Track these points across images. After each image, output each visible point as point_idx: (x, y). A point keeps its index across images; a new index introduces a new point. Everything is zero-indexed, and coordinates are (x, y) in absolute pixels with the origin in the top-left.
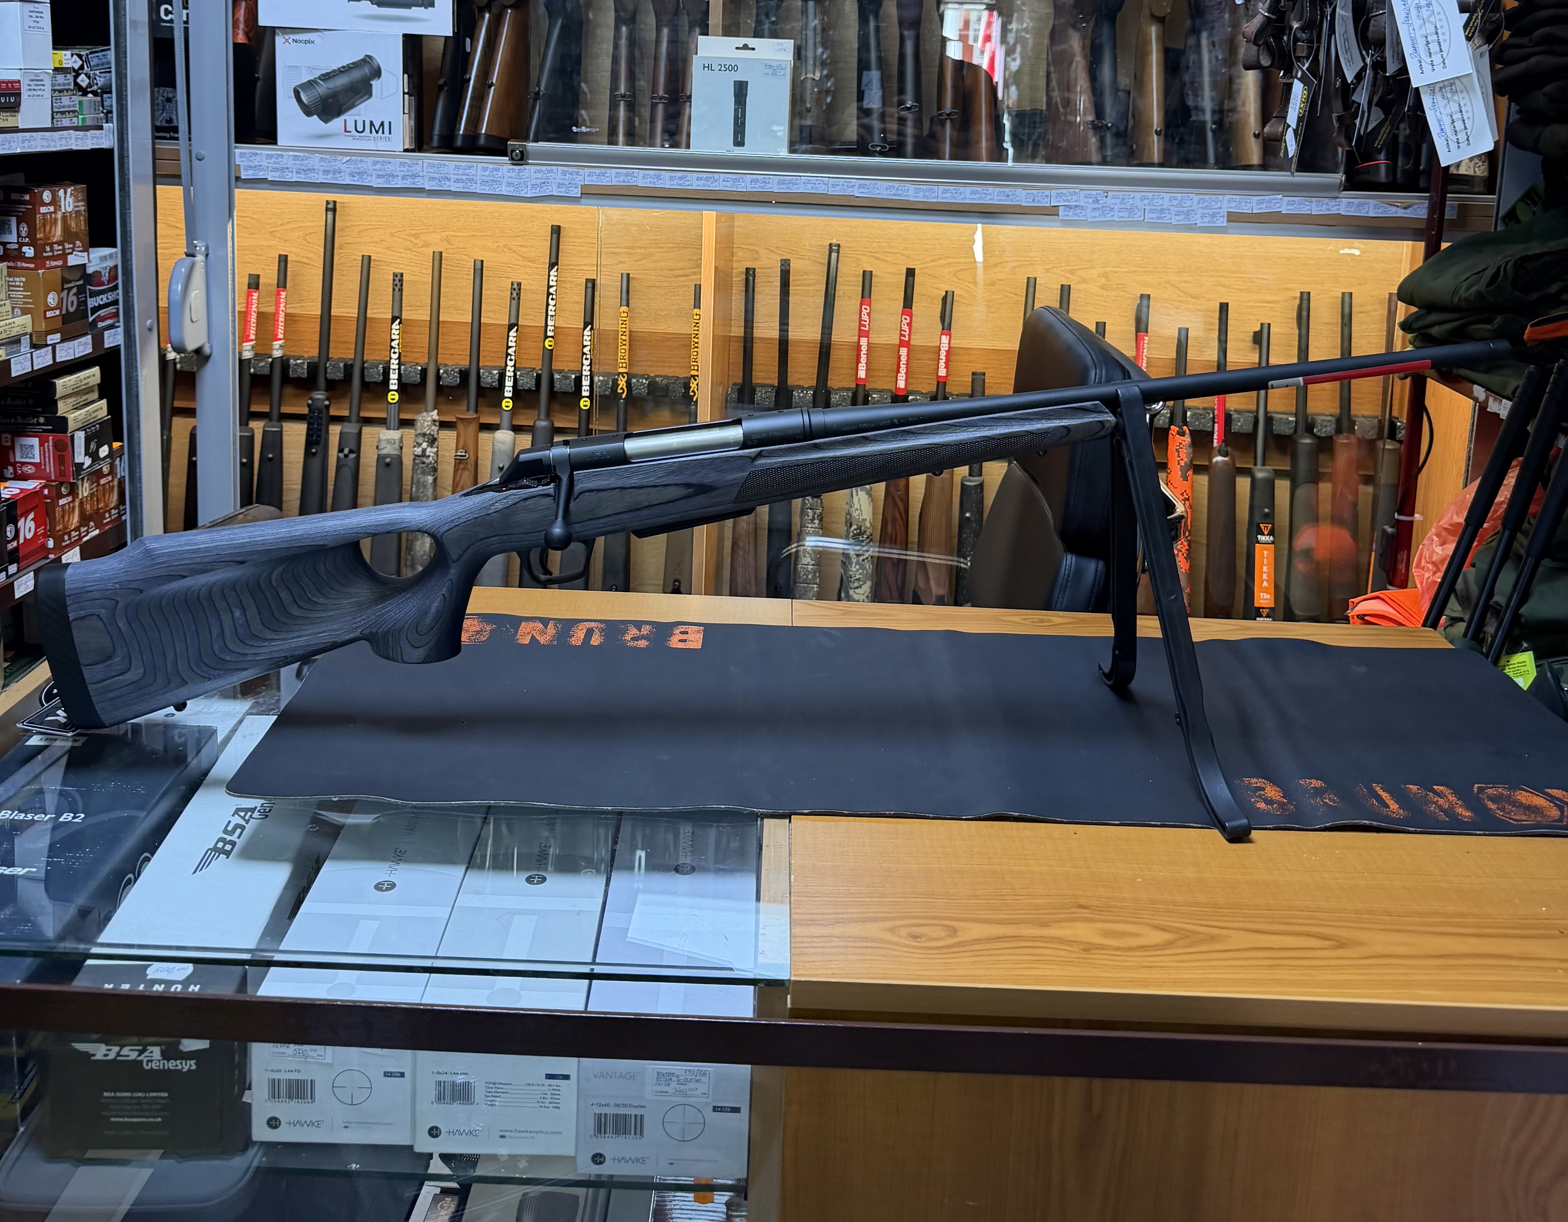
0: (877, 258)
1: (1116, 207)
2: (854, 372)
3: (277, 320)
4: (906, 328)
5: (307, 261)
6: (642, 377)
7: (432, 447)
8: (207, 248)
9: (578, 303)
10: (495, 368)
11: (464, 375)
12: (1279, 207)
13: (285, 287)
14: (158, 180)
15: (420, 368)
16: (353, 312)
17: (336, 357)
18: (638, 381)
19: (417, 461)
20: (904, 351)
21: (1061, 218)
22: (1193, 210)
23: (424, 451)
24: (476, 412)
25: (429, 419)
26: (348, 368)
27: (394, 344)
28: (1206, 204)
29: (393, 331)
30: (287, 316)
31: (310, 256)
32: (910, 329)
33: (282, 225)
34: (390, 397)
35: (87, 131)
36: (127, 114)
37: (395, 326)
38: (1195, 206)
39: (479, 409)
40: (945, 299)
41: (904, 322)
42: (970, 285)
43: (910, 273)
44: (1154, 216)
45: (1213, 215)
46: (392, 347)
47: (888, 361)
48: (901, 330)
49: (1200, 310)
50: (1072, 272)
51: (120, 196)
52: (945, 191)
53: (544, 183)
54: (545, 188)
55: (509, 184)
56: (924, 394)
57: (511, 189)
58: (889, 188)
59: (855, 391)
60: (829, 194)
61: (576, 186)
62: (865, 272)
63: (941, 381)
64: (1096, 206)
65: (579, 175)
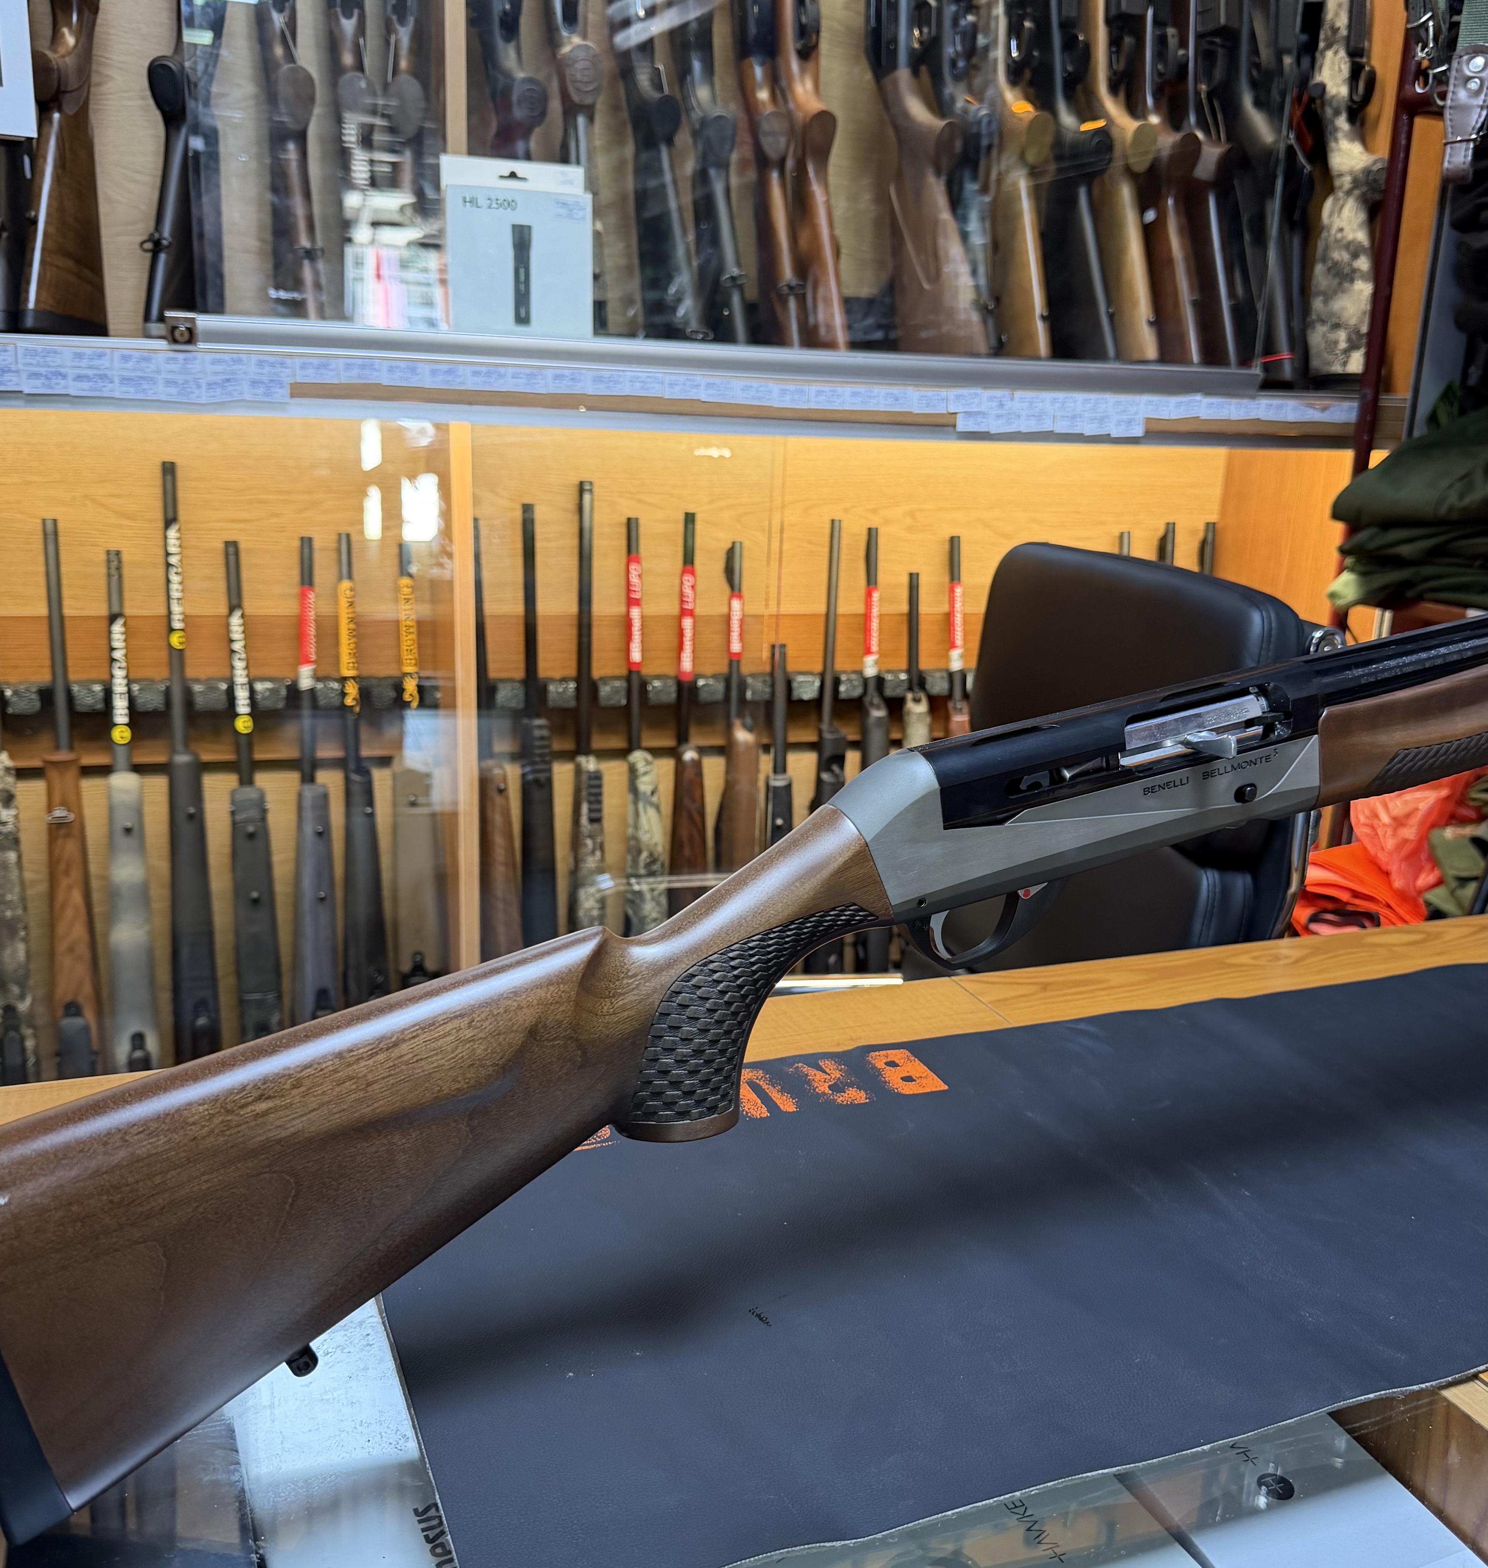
0: (641, 501)
1: (1023, 413)
4: (689, 592)
7: (8, 808)
11: (46, 695)
12: (1198, 411)
20: (687, 623)
21: (957, 429)
22: (1108, 417)
25: (1, 766)
28: (1122, 408)
32: (695, 593)
38: (1110, 412)
40: (729, 555)
41: (686, 582)
43: (690, 519)
44: (1065, 424)
47: (664, 638)
48: (683, 595)
52: (819, 393)
53: (228, 380)
54: (230, 388)
55: (170, 383)
56: (714, 676)
57: (173, 390)
58: (745, 389)
59: (628, 679)
60: (666, 397)
61: (281, 385)
62: (629, 519)
63: (735, 659)
64: (1000, 412)
65: (287, 368)
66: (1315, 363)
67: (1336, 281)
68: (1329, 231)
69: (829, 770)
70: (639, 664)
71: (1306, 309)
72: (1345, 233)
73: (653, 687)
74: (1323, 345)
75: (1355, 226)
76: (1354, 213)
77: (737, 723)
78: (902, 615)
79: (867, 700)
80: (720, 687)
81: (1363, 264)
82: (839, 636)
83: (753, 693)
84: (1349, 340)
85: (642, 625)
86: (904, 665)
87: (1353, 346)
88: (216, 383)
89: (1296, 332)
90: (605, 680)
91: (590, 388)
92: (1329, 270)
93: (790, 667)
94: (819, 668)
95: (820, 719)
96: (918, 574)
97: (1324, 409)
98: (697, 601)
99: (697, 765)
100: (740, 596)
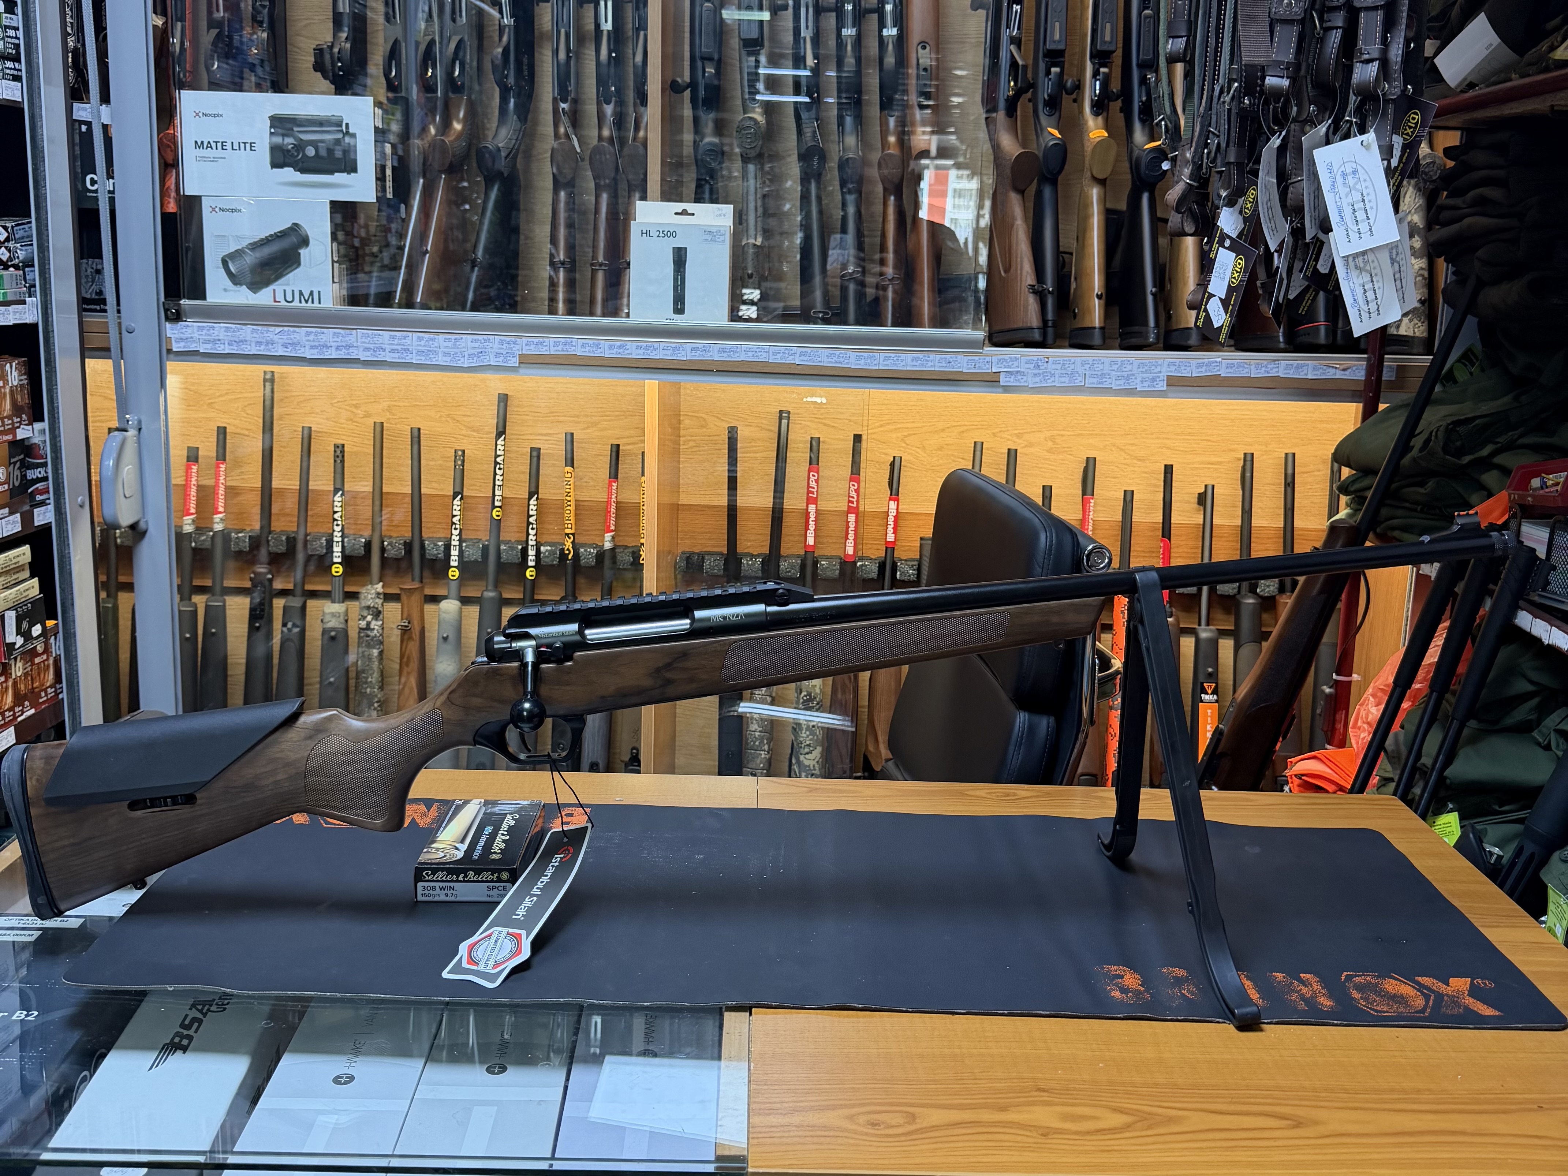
0: (825, 425)
1: (1057, 372)
2: (803, 539)
3: (218, 494)
4: (854, 494)
5: (246, 433)
6: (591, 546)
7: (377, 620)
8: (140, 422)
9: (523, 473)
10: (440, 539)
11: (408, 546)
12: (1219, 370)
13: (225, 460)
14: (86, 354)
15: (363, 540)
16: (294, 484)
17: (278, 530)
18: (586, 551)
19: (362, 635)
20: (852, 518)
21: (1002, 384)
22: (1133, 375)
23: (368, 624)
24: (421, 582)
25: (373, 591)
26: (291, 542)
27: (336, 516)
28: (1146, 368)
29: (336, 503)
30: (227, 488)
31: (249, 428)
33: (220, 396)
34: (334, 570)
35: (9, 306)
36: (50, 288)
37: (338, 498)
38: (1135, 371)
39: (424, 581)
40: (892, 465)
41: (852, 488)
42: (918, 450)
43: (858, 439)
44: (1095, 380)
45: (1153, 380)
46: (335, 520)
47: (836, 528)
48: (849, 497)
49: (1146, 473)
50: (1019, 436)
51: (46, 372)
52: (886, 358)
53: (481, 352)
54: (483, 358)
55: (445, 355)
56: (874, 559)
57: (448, 359)
58: (830, 355)
59: (803, 558)
60: (770, 362)
61: (514, 355)
62: (813, 438)
63: (890, 547)
64: (1036, 372)
65: (517, 344)
73: (822, 565)
85: (816, 517)
88: (473, 354)
90: (788, 557)
91: (716, 357)
96: (1051, 486)
98: (861, 502)
100: (897, 500)
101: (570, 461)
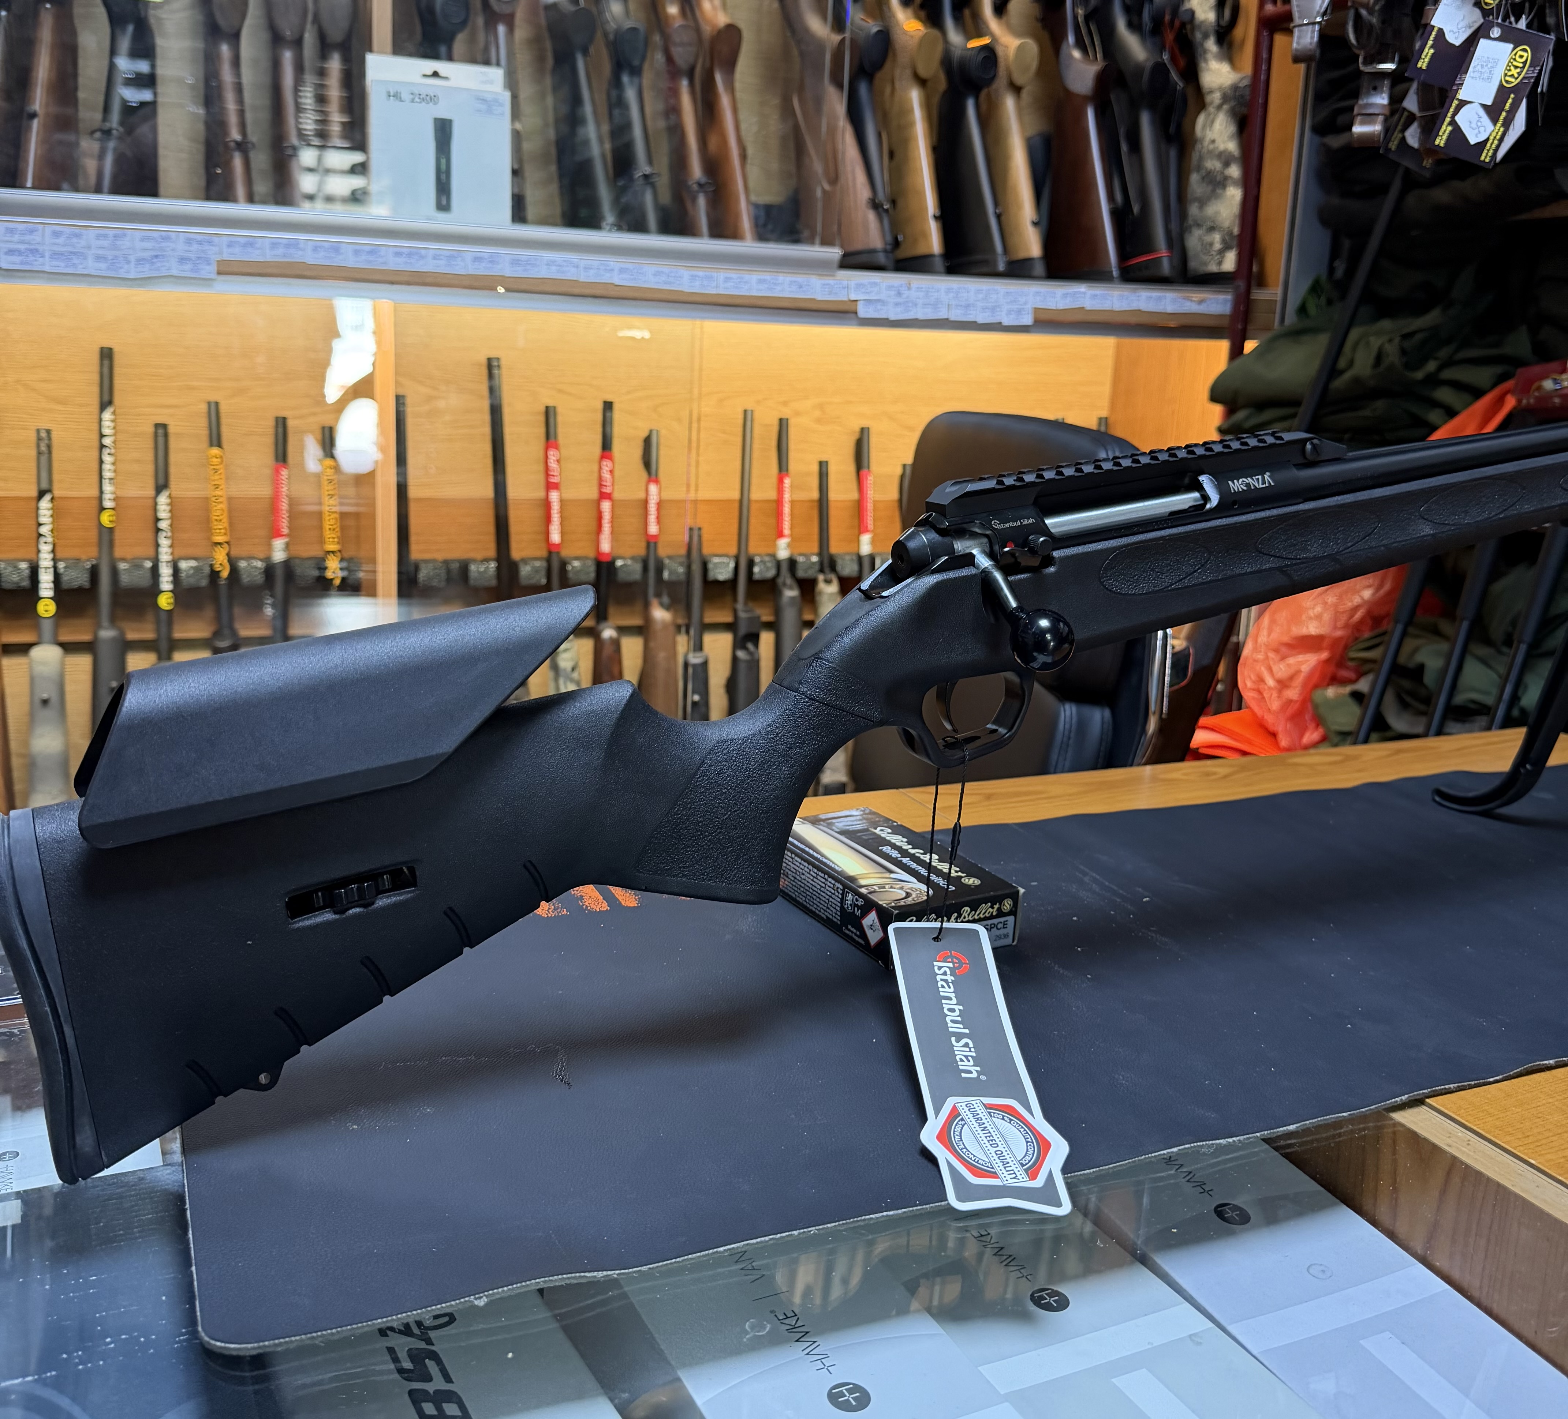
0: (558, 390)
1: (920, 301)
2: (544, 535)
4: (606, 477)
10: (23, 560)
12: (1083, 302)
18: (247, 564)
20: (605, 506)
21: (858, 315)
22: (999, 306)
28: (1012, 298)
32: (613, 478)
38: (1001, 302)
40: (647, 442)
41: (604, 468)
43: (608, 406)
44: (960, 312)
47: (583, 521)
48: (601, 479)
52: (727, 279)
53: (156, 256)
54: (159, 265)
55: (99, 258)
56: (633, 558)
57: (103, 266)
58: (656, 274)
59: (549, 560)
60: (581, 280)
61: (208, 262)
62: (547, 407)
63: (652, 541)
64: (899, 300)
65: (213, 245)
66: (1193, 264)
67: (1210, 188)
68: (1202, 144)
69: (744, 648)
70: (558, 545)
71: (1183, 215)
72: (1216, 145)
73: (573, 567)
74: (1199, 248)
75: (1226, 139)
76: (1224, 126)
77: (654, 602)
78: (812, 501)
79: (780, 581)
80: (638, 567)
81: (1235, 171)
82: (753, 521)
83: (670, 574)
84: (1224, 241)
85: (561, 507)
86: (816, 549)
87: (1226, 247)
88: (144, 259)
89: (1174, 234)
90: (525, 561)
91: (508, 271)
92: (1203, 178)
93: (706, 551)
94: (733, 551)
95: (735, 600)
96: (827, 462)
97: (1201, 302)
98: (616, 487)
99: (616, 644)
100: (656, 481)
101: (216, 440)
